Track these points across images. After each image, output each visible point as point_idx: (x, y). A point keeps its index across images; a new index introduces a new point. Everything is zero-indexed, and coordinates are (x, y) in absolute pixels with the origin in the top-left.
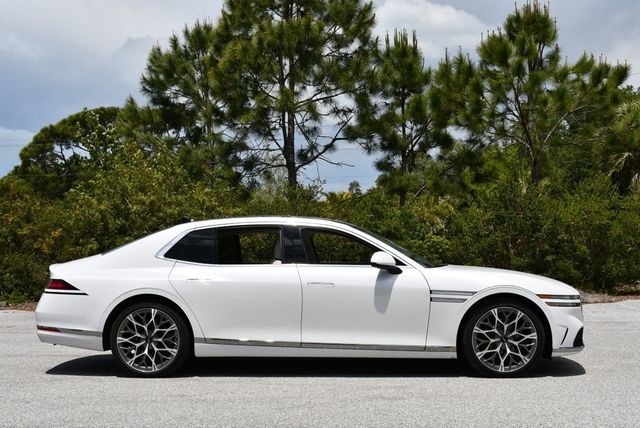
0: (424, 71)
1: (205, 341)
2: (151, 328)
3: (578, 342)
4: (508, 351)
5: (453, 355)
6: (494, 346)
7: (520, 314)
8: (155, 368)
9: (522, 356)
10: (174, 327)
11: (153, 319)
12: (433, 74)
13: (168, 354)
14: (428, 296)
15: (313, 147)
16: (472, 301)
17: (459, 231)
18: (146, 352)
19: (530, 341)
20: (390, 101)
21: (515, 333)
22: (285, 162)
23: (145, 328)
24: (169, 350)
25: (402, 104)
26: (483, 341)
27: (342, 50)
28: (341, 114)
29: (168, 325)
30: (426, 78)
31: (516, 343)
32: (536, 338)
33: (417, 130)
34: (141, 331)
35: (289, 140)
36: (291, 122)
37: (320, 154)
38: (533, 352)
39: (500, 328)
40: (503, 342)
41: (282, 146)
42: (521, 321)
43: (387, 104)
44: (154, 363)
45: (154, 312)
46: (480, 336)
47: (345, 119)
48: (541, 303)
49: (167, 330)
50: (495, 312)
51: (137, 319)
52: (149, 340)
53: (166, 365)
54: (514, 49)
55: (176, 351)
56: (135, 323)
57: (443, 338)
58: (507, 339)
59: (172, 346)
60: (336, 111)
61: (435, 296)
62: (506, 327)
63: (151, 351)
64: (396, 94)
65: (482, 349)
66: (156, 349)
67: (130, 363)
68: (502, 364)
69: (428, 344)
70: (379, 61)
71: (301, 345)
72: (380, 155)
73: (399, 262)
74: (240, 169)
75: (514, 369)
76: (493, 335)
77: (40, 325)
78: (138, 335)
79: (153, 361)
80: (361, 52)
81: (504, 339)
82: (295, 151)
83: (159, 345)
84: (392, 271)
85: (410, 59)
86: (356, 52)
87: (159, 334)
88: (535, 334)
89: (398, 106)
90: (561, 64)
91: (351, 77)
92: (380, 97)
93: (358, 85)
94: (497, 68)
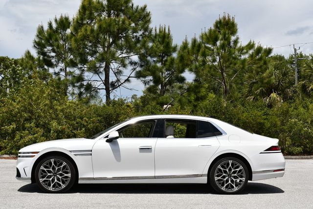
0: (172, 46)
12: (179, 48)
15: (118, 80)
20: (156, 59)
22: (104, 87)
25: (161, 61)
27: (135, 34)
28: (133, 65)
30: (175, 49)
33: (168, 74)
36: (109, 68)
37: (122, 84)
47: (134, 67)
54: (221, 37)
60: (131, 63)
64: (159, 56)
70: (153, 41)
74: (82, 90)
80: (143, 35)
82: (110, 82)
85: (166, 40)
86: (141, 35)
89: (159, 62)
90: (239, 45)
91: (141, 48)
92: (151, 57)
93: (143, 51)
94: (210, 46)
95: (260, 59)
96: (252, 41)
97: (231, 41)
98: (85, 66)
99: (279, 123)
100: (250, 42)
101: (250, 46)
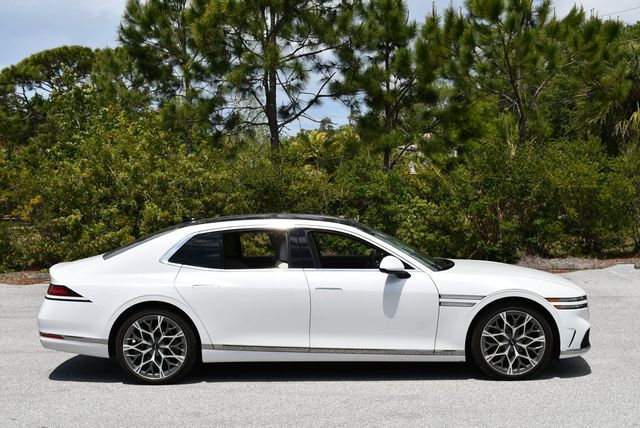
0: (408, 24)
1: (213, 347)
2: (157, 335)
3: (585, 344)
4: (517, 354)
5: (462, 358)
6: (503, 349)
7: (529, 318)
8: (162, 375)
9: (530, 360)
10: (181, 334)
11: (159, 326)
12: (419, 28)
13: (175, 361)
14: (437, 300)
15: (295, 104)
16: (481, 305)
17: (447, 195)
18: (153, 359)
19: (538, 344)
20: (374, 54)
21: (523, 336)
22: (267, 121)
23: (152, 335)
24: (176, 357)
25: (386, 58)
26: (491, 345)
27: (326, 4)
28: (324, 70)
29: (174, 332)
30: (411, 32)
31: (524, 346)
32: (544, 341)
33: (402, 85)
34: (147, 338)
35: (271, 96)
36: (273, 80)
37: (303, 111)
38: (541, 355)
39: (509, 331)
40: (512, 345)
41: (264, 104)
42: (529, 325)
43: (370, 59)
44: (161, 370)
45: (160, 319)
46: (489, 339)
47: (328, 75)
48: (550, 307)
49: (174, 337)
50: (503, 315)
51: (143, 326)
52: (156, 346)
53: (173, 371)
55: (183, 357)
56: (141, 330)
57: (452, 342)
58: (515, 342)
59: (179, 353)
60: (319, 67)
61: (443, 300)
62: (514, 330)
63: (158, 358)
64: (380, 47)
65: (490, 352)
66: (163, 356)
67: (137, 370)
68: (511, 366)
69: (437, 348)
70: (364, 14)
71: (310, 350)
73: (407, 266)
74: (220, 128)
75: (522, 371)
76: (501, 339)
77: (43, 331)
78: (144, 342)
79: (160, 368)
80: (344, 6)
81: (512, 342)
82: (278, 107)
83: (166, 352)
84: (401, 275)
85: (394, 13)
86: (339, 6)
87: (166, 341)
88: (543, 337)
89: (382, 60)
90: (550, 17)
91: (337, 33)
92: (363, 51)
93: (343, 40)
94: (485, 22)
96: (579, 7)
97: (533, 10)
98: (224, 77)
100: (574, 10)
101: (575, 18)
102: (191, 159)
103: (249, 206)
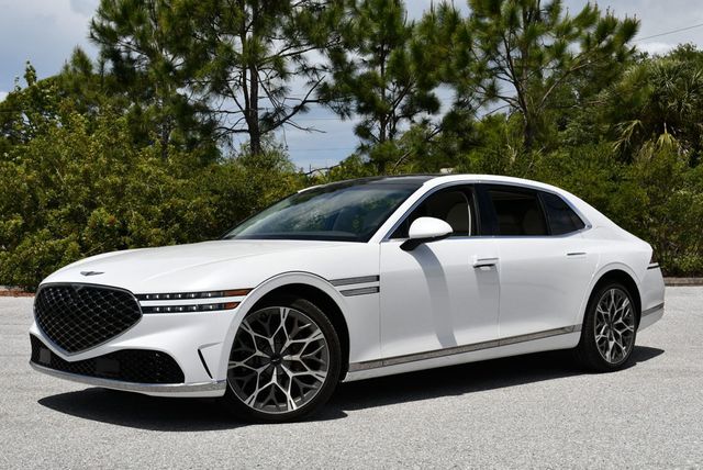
0: (406, 26)
12: (417, 27)
20: (369, 57)
22: (246, 127)
25: (380, 61)
28: (311, 73)
30: (409, 33)
33: (400, 92)
35: (252, 101)
36: (254, 80)
37: (288, 118)
41: (244, 107)
43: (365, 62)
47: (315, 78)
60: (305, 70)
64: (373, 49)
70: (356, 12)
72: (358, 119)
80: (335, 2)
82: (259, 115)
85: (390, 9)
86: (329, 2)
89: (377, 64)
90: (562, 15)
95: (610, 48)
96: (593, 5)
97: (541, 7)
99: (647, 200)
100: (587, 9)
101: (587, 17)
102: (152, 163)
103: (212, 212)
